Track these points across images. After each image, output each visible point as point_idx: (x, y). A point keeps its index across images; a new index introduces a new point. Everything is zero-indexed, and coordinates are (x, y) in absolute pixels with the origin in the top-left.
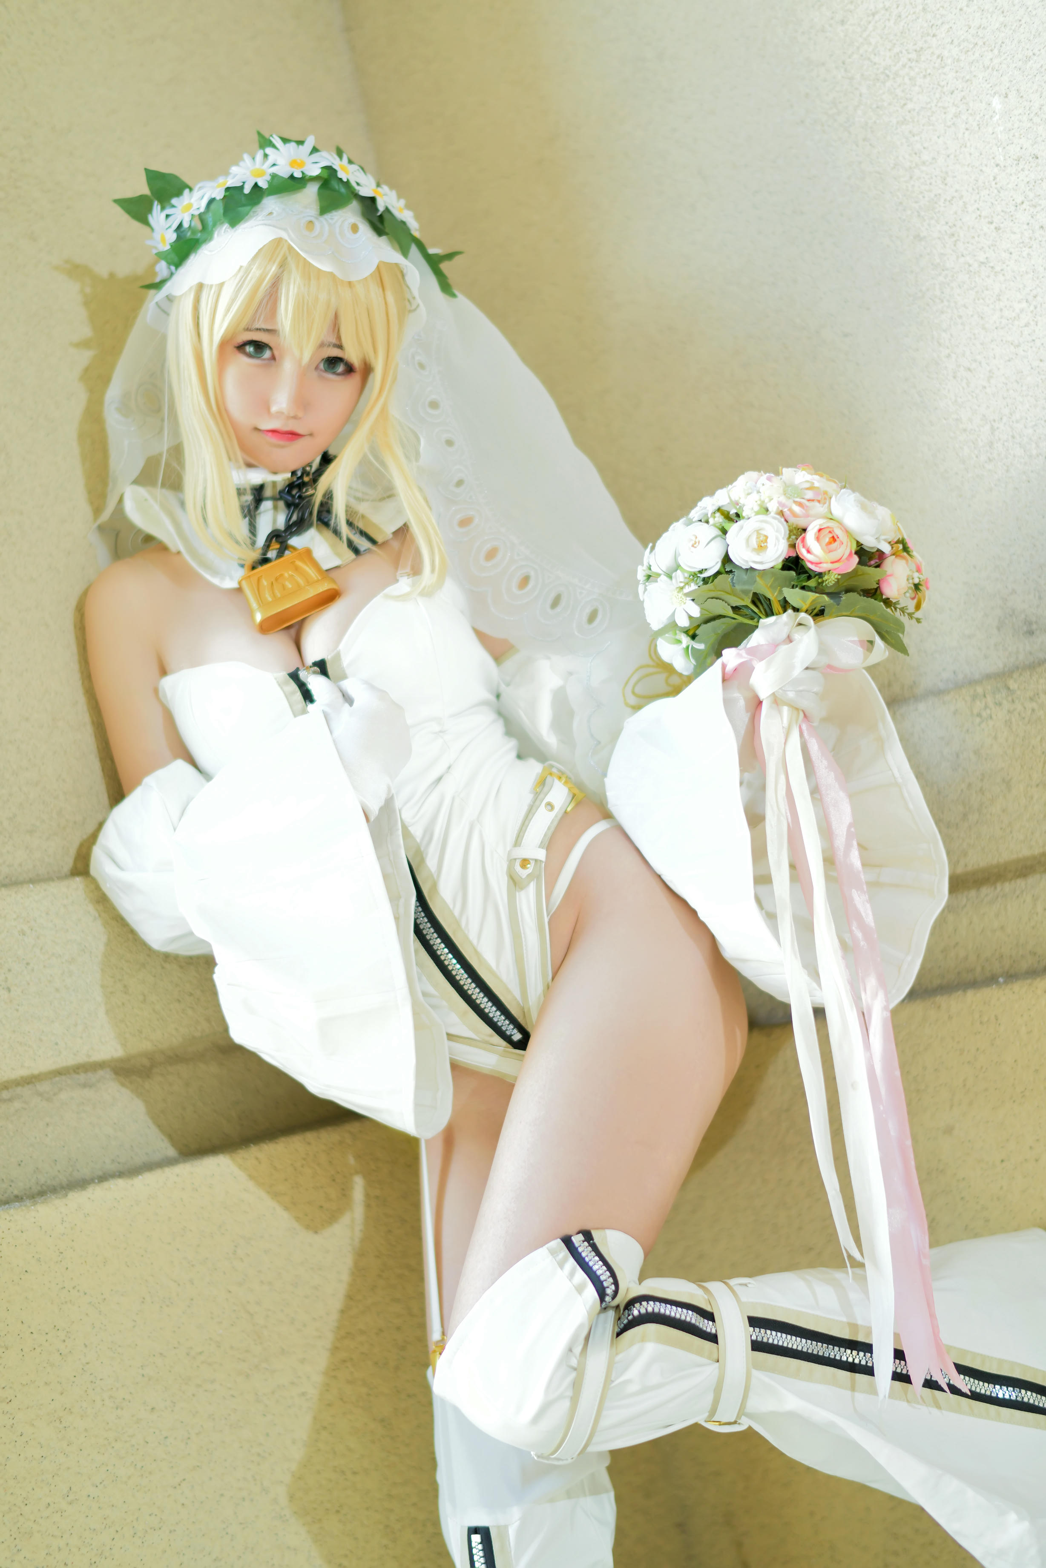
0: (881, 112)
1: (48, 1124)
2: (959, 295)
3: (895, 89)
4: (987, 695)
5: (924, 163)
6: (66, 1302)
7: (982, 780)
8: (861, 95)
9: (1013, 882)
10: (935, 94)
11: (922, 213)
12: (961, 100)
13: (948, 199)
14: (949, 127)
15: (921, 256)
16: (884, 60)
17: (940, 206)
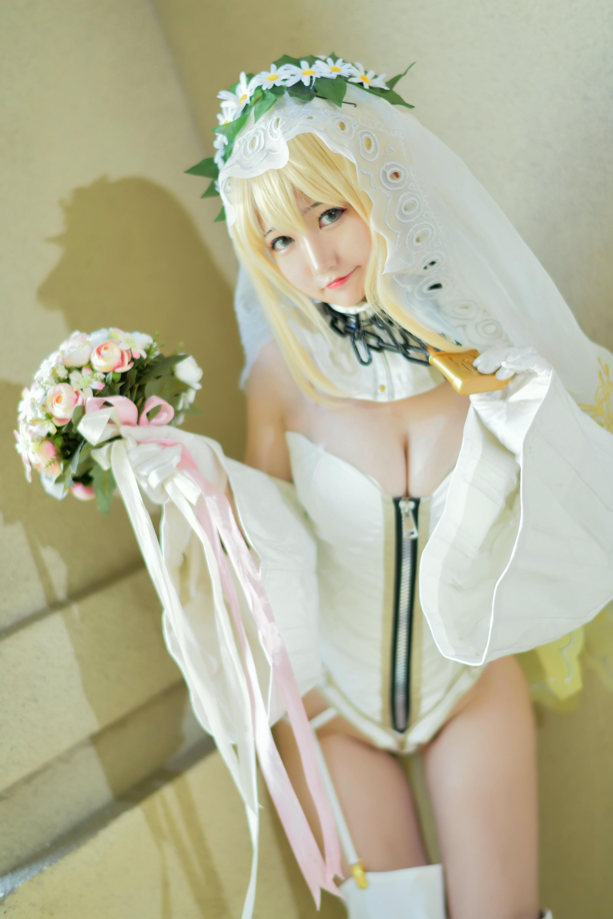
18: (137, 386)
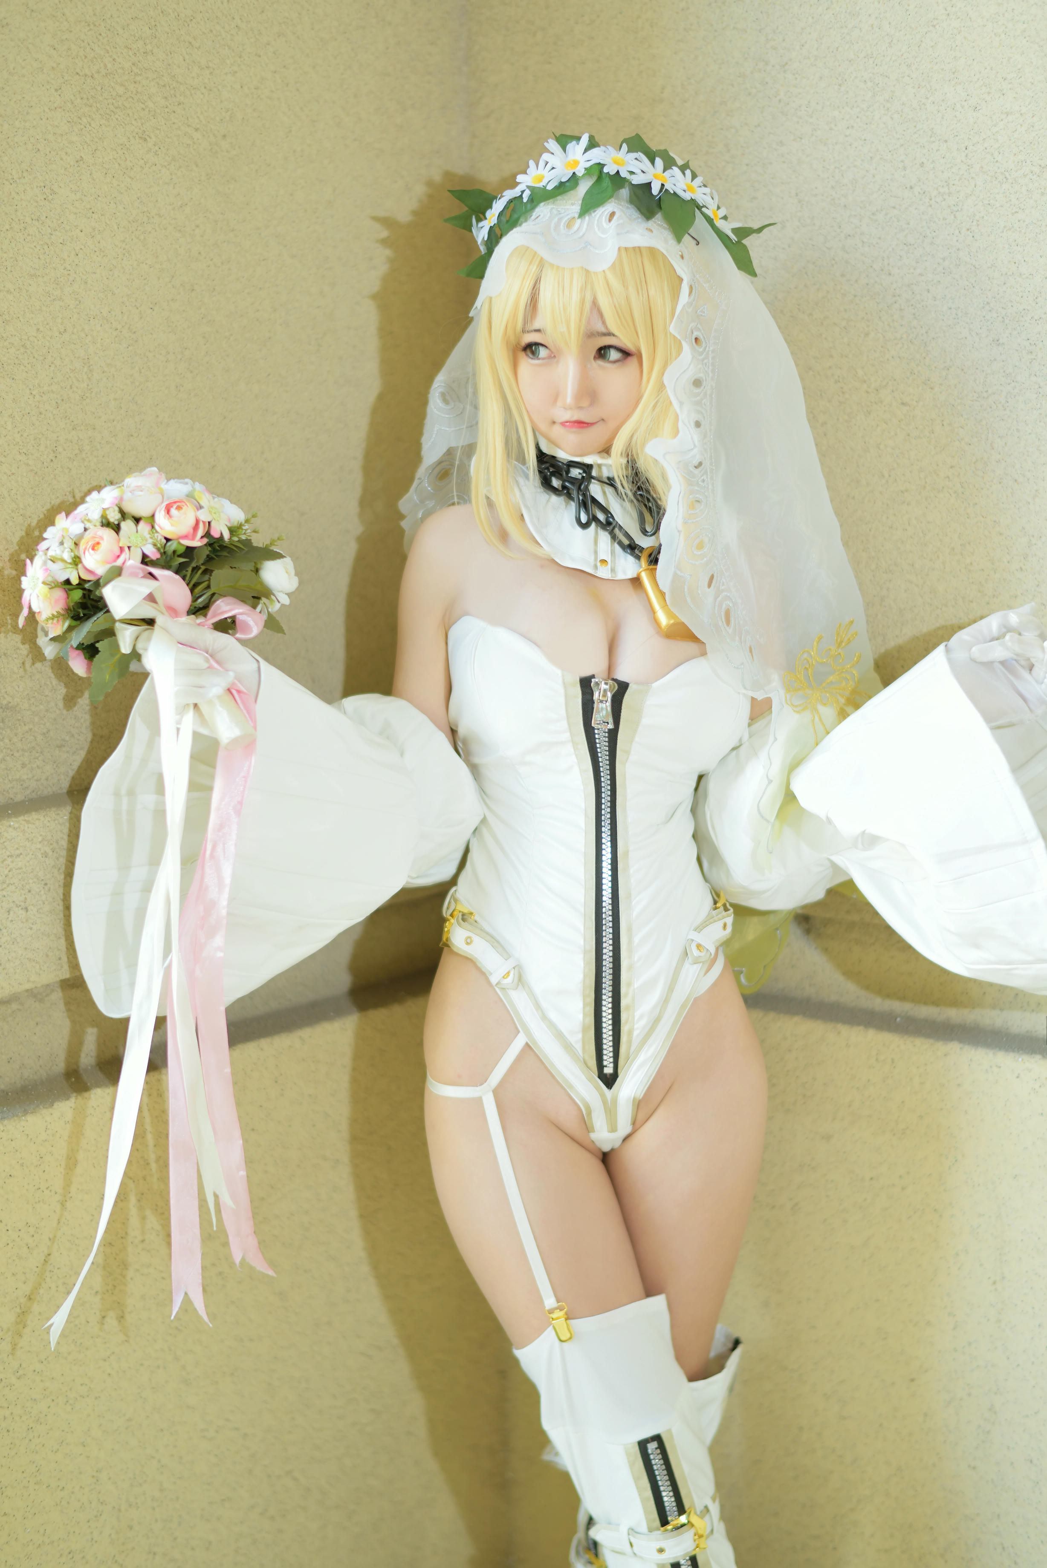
1: (37, 1024)
6: (39, 1201)
18: (203, 568)
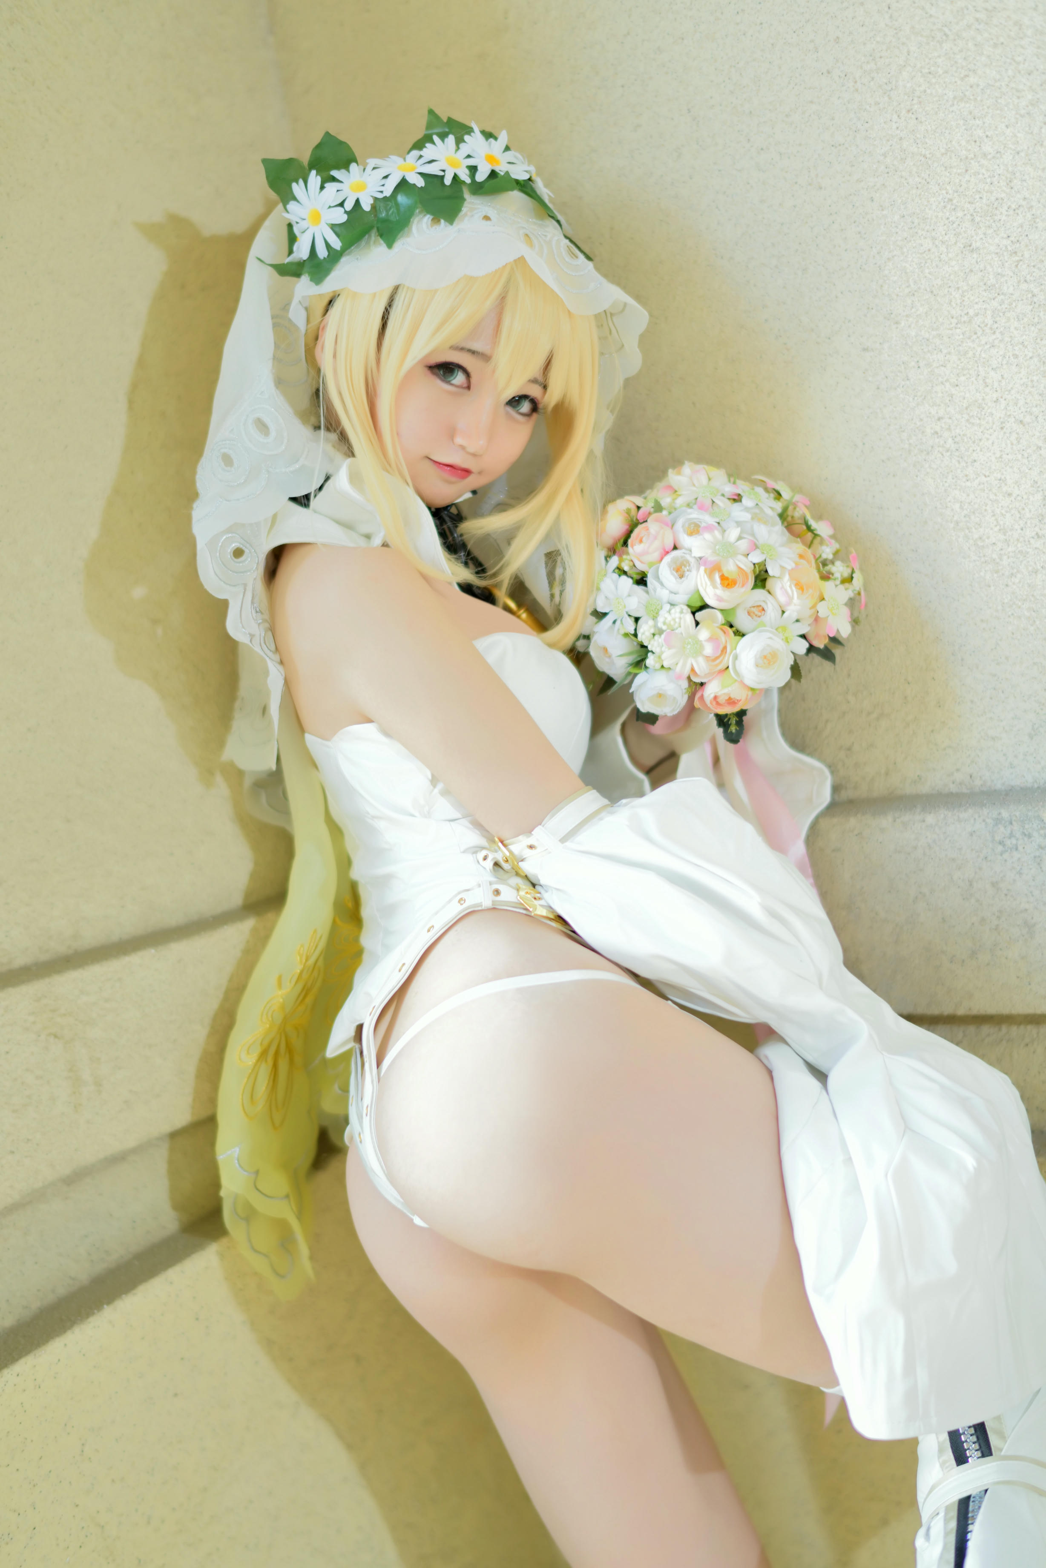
0: (934, 81)
2: (1016, 329)
3: (954, 54)
4: (1014, 823)
5: (985, 155)
7: (999, 918)
8: (909, 53)
9: (1022, 1027)
10: (1007, 70)
11: (977, 219)
12: (1041, 85)
13: (1013, 206)
14: (1022, 116)
15: (971, 271)
16: (943, 14)
17: (1001, 213)
